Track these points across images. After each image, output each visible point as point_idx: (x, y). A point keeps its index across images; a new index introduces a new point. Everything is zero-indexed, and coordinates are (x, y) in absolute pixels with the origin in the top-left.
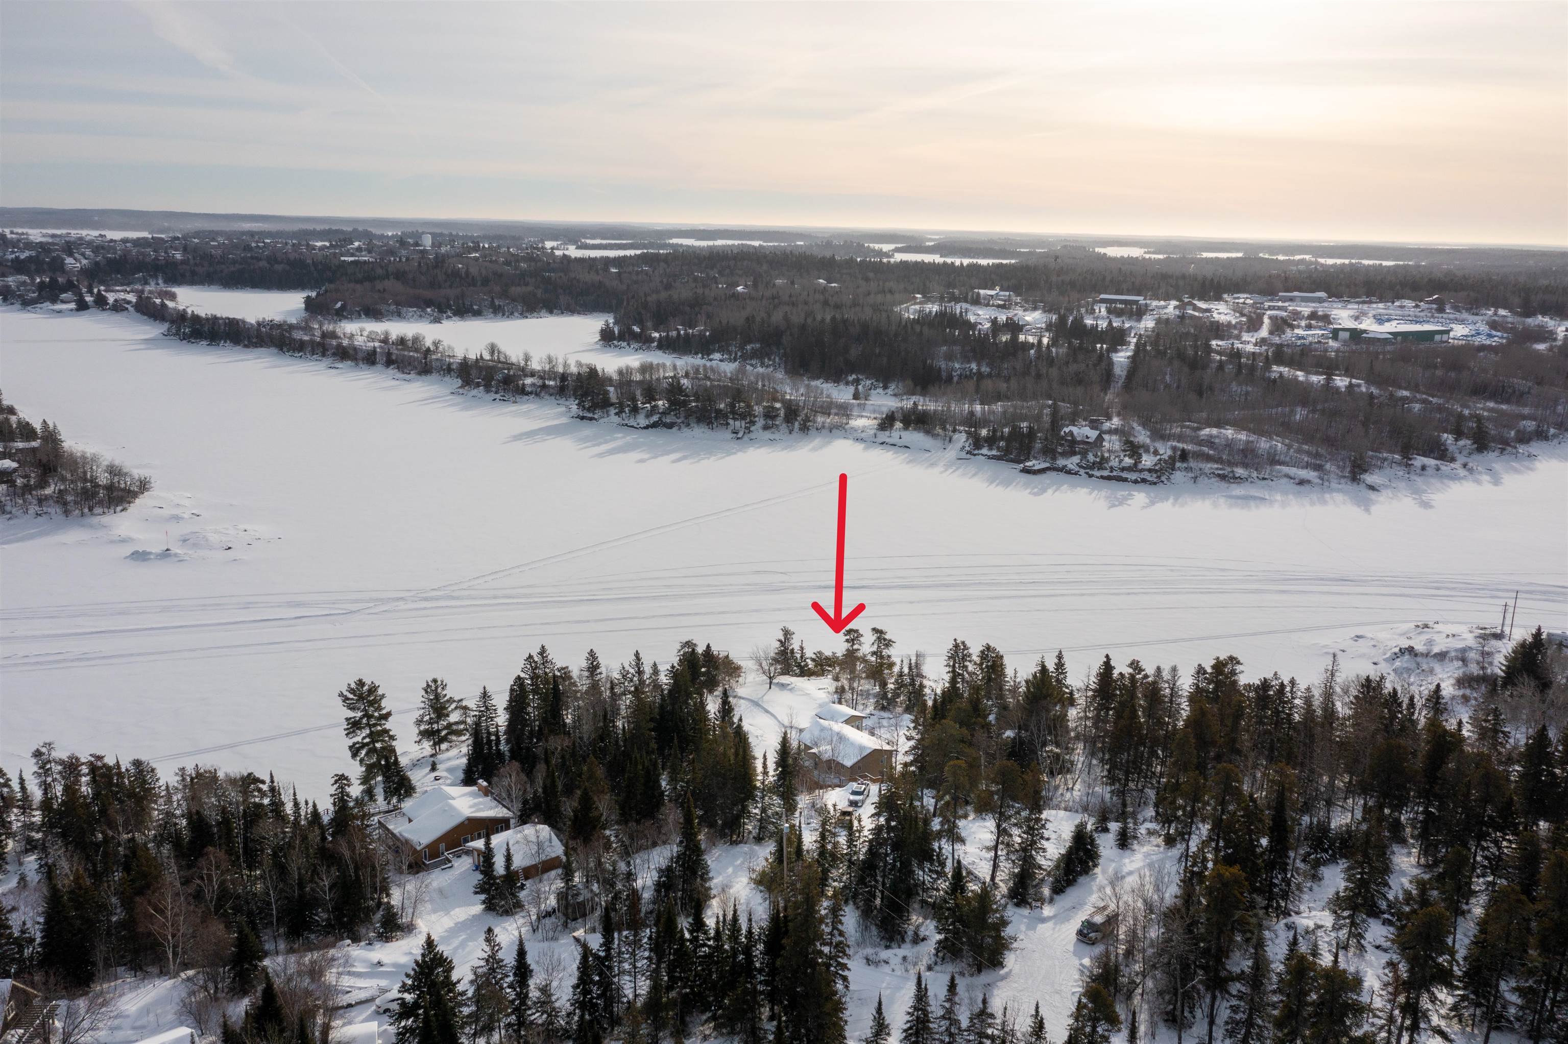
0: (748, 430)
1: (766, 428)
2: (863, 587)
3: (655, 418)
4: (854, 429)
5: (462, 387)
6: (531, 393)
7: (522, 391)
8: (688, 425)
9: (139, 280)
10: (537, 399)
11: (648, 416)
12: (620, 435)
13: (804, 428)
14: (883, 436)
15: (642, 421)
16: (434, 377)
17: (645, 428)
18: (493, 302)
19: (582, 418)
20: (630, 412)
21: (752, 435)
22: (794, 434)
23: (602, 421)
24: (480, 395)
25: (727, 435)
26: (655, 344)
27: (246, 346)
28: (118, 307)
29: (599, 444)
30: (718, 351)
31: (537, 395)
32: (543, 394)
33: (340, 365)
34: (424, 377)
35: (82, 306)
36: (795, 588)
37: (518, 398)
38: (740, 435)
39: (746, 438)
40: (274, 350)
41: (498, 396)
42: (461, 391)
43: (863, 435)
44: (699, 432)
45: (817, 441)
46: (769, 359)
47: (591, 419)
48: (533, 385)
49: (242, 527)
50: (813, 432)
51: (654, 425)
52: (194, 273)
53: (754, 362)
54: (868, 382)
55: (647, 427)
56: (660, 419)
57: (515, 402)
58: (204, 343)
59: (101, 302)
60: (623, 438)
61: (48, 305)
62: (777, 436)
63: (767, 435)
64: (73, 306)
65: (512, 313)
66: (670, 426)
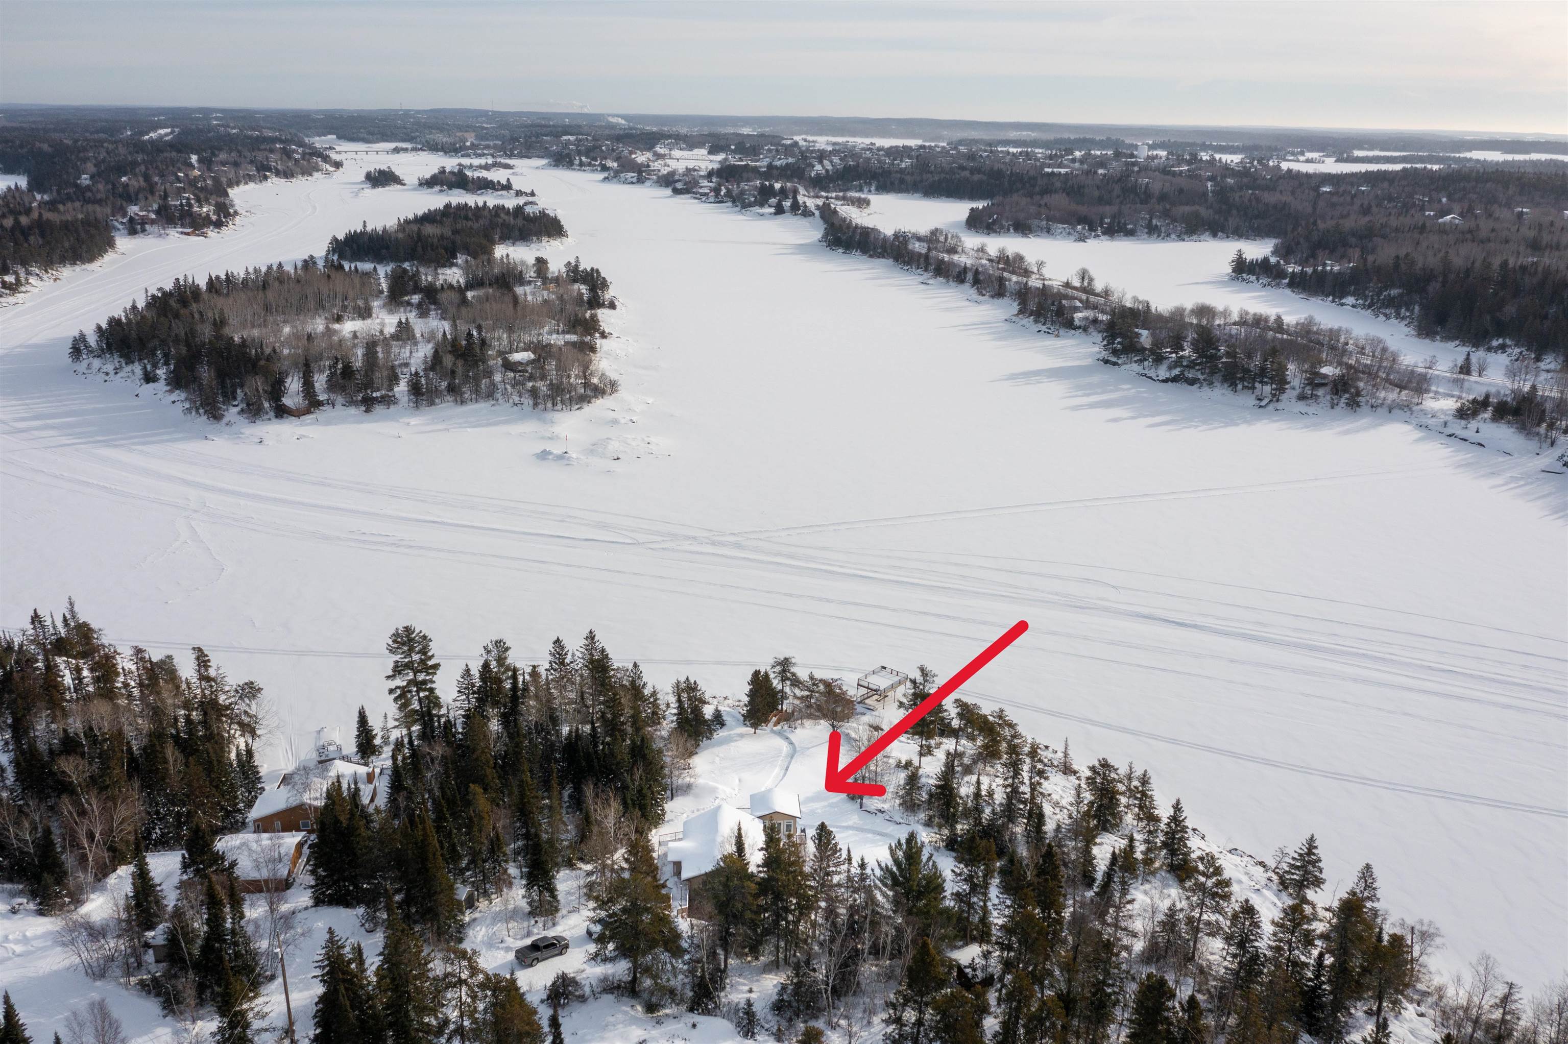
0: (1275, 397)
1: (1302, 397)
2: (1195, 626)
3: (1176, 371)
4: (1424, 413)
5: (1017, 315)
6: (1079, 327)
7: (1070, 325)
8: (1211, 384)
9: (855, 187)
10: (1083, 335)
11: (1170, 368)
12: (1128, 386)
13: (1354, 404)
14: (1457, 427)
15: (1163, 372)
16: (1006, 301)
17: (1163, 381)
18: (1150, 221)
19: (1106, 362)
20: (1154, 360)
21: (1280, 406)
22: (1338, 409)
23: (1123, 367)
24: (1028, 325)
25: (1249, 400)
26: (1287, 281)
27: (871, 256)
28: (807, 213)
29: (1088, 395)
30: (1353, 295)
31: (1085, 329)
32: (1091, 329)
33: (931, 281)
34: (996, 301)
35: (780, 210)
36: (1106, 609)
37: (1062, 332)
38: (1263, 403)
39: (1271, 407)
40: (890, 261)
41: (1044, 328)
42: (1014, 318)
43: (1431, 422)
44: (1219, 393)
45: (1365, 421)
46: (1407, 310)
47: (1115, 364)
48: (1086, 318)
49: (648, 440)
50: (1365, 409)
51: (1174, 380)
52: (902, 181)
53: (1388, 311)
54: (1517, 350)
55: (1166, 381)
56: (1182, 373)
57: (1057, 336)
58: (841, 251)
59: (795, 207)
60: (1128, 389)
61: (757, 209)
62: (1311, 410)
63: (1301, 406)
64: (772, 210)
65: (1168, 235)
66: (1192, 382)
